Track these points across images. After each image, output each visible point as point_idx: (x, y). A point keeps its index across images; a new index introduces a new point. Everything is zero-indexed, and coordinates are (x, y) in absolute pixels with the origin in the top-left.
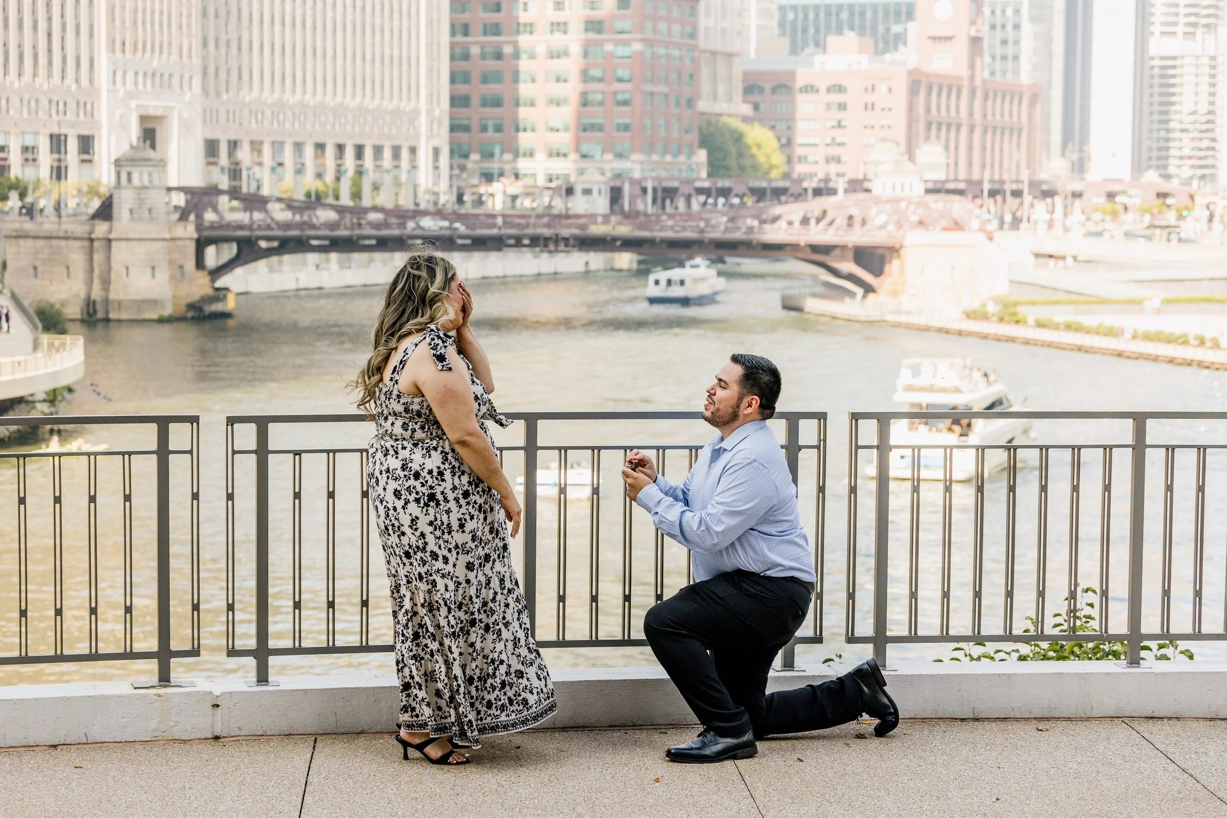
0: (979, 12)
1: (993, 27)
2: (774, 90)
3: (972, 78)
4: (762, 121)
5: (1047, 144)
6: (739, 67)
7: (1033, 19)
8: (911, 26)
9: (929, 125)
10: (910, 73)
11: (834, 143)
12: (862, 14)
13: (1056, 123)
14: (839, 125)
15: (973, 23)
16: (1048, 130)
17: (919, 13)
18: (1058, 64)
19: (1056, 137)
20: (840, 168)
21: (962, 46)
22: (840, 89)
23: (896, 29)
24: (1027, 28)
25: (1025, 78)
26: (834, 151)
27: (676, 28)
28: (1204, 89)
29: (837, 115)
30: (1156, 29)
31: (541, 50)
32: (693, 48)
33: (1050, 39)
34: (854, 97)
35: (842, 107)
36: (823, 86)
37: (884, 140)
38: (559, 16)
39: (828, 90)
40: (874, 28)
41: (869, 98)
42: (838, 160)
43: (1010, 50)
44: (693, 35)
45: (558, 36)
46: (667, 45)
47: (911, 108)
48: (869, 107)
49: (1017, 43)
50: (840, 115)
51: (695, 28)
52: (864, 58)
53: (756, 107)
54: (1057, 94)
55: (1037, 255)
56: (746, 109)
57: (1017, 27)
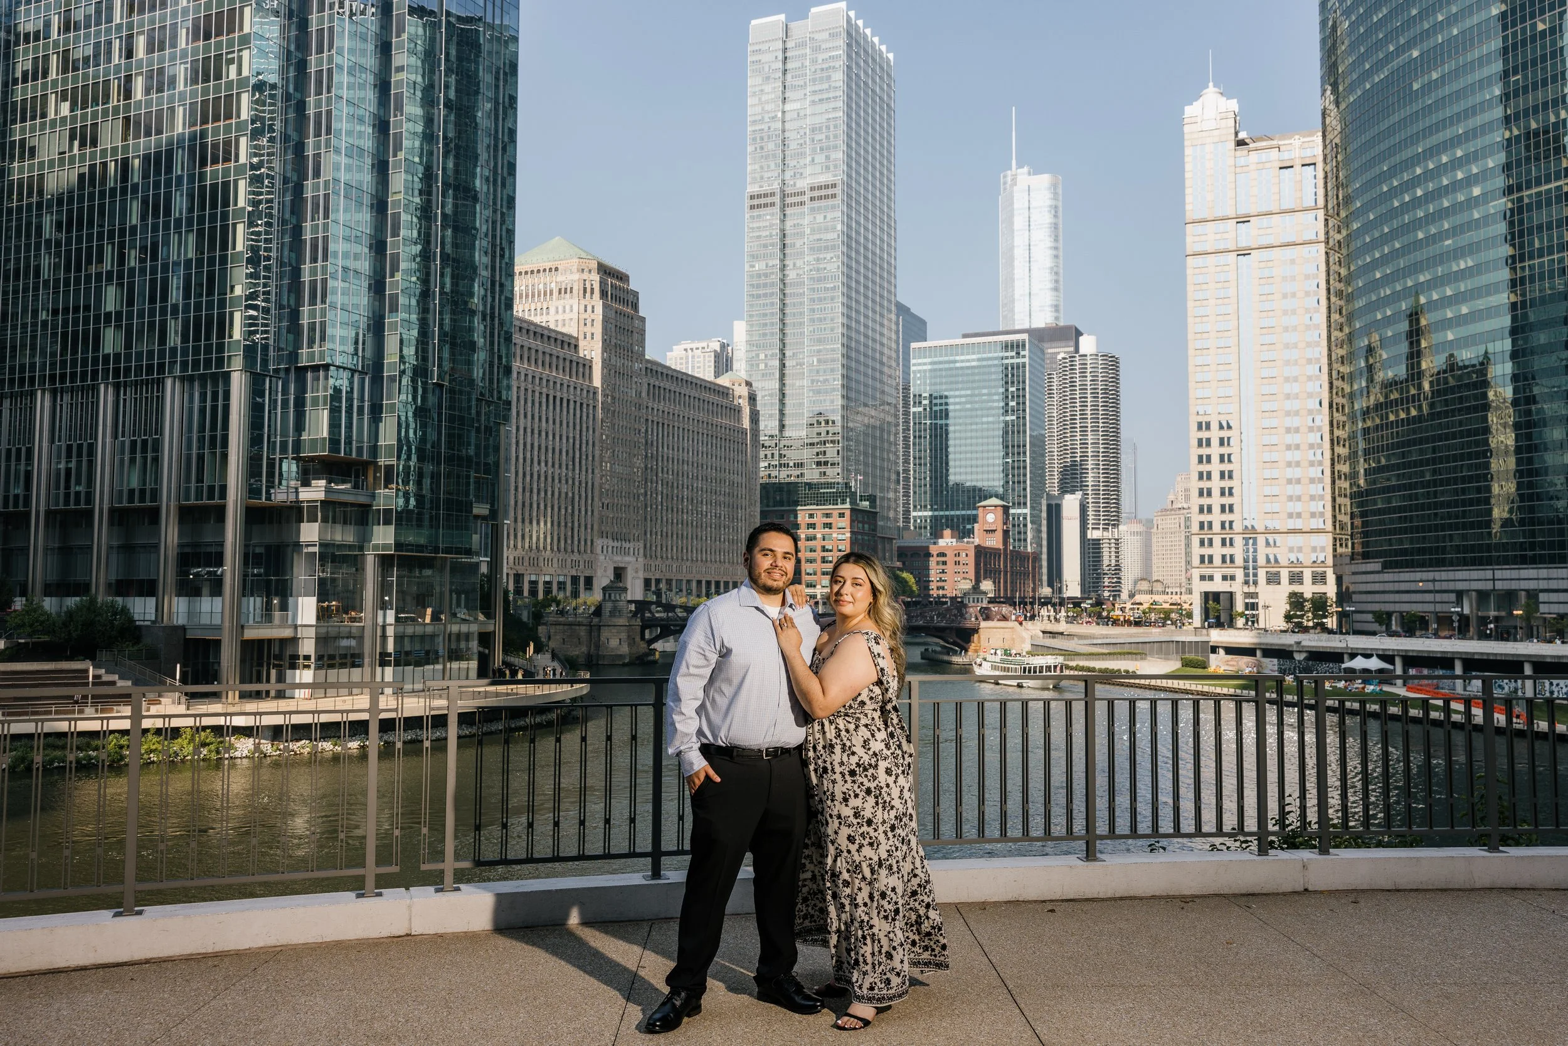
0: (1007, 518)
1: (1014, 526)
2: (912, 556)
3: (1005, 549)
4: (908, 571)
5: (1041, 580)
6: (896, 544)
7: (1032, 522)
8: (976, 525)
9: (985, 571)
10: (976, 547)
11: (941, 580)
12: (952, 520)
13: (1045, 570)
14: (943, 572)
15: (1005, 523)
16: (1041, 574)
17: (980, 519)
18: (1045, 543)
19: (1045, 578)
20: (944, 592)
21: (999, 535)
22: (943, 555)
23: (969, 527)
24: (1029, 526)
25: (1029, 549)
26: (940, 584)
27: (866, 526)
28: (1113, 554)
29: (941, 567)
30: (1090, 526)
31: (803, 536)
32: (874, 536)
33: (1040, 531)
34: (950, 559)
35: (945, 563)
36: (935, 554)
37: (965, 578)
38: (811, 521)
39: (938, 555)
40: (958, 526)
41: (957, 559)
42: (943, 588)
43: (1022, 537)
44: (875, 530)
45: (811, 530)
46: (862, 534)
47: (977, 565)
48: (957, 563)
49: (1025, 533)
50: (944, 567)
51: (875, 525)
52: (954, 540)
53: (904, 564)
54: (1044, 557)
55: (1044, 632)
56: (899, 564)
57: (1025, 525)
